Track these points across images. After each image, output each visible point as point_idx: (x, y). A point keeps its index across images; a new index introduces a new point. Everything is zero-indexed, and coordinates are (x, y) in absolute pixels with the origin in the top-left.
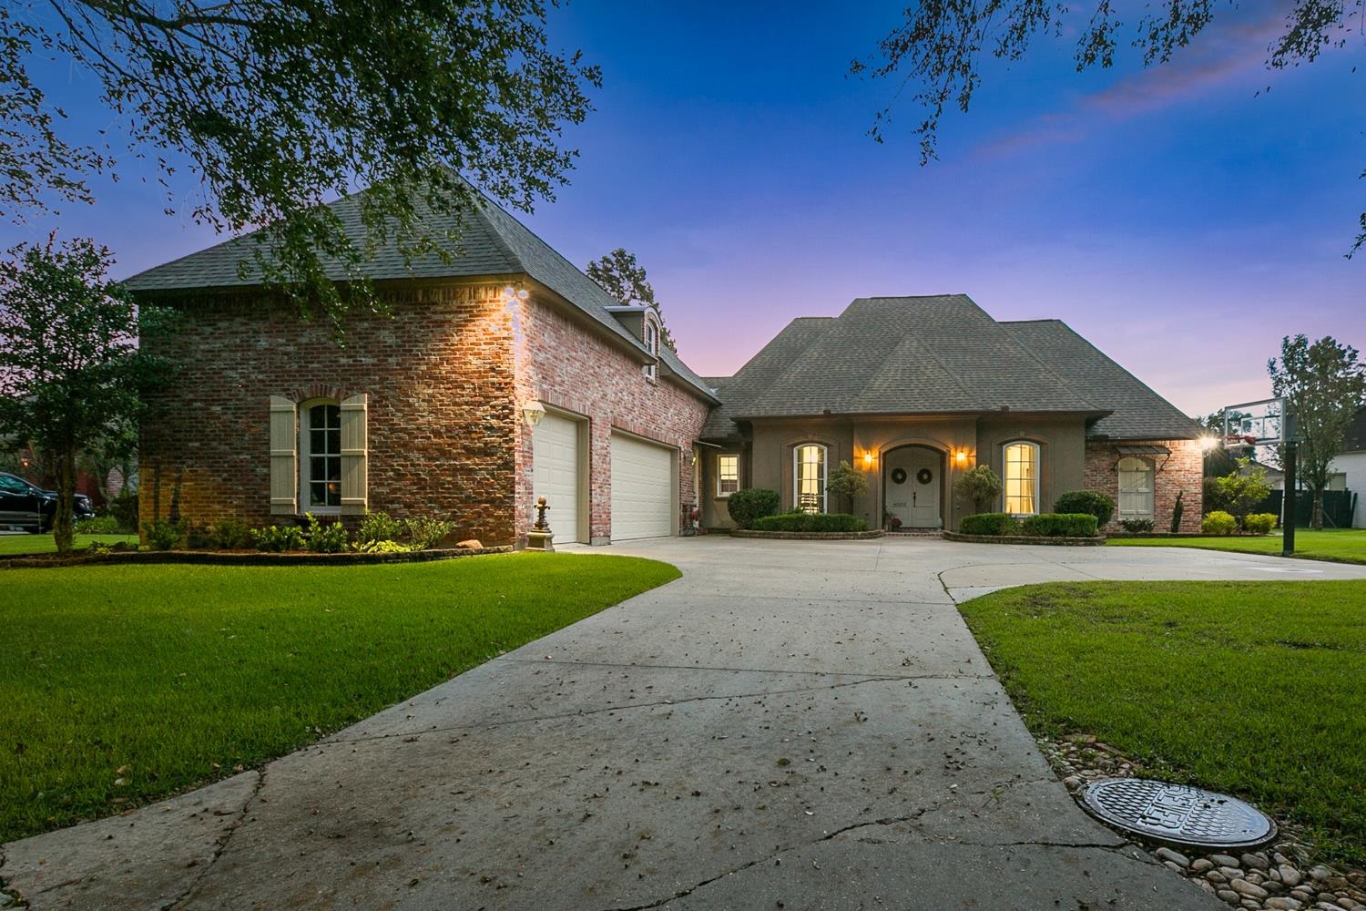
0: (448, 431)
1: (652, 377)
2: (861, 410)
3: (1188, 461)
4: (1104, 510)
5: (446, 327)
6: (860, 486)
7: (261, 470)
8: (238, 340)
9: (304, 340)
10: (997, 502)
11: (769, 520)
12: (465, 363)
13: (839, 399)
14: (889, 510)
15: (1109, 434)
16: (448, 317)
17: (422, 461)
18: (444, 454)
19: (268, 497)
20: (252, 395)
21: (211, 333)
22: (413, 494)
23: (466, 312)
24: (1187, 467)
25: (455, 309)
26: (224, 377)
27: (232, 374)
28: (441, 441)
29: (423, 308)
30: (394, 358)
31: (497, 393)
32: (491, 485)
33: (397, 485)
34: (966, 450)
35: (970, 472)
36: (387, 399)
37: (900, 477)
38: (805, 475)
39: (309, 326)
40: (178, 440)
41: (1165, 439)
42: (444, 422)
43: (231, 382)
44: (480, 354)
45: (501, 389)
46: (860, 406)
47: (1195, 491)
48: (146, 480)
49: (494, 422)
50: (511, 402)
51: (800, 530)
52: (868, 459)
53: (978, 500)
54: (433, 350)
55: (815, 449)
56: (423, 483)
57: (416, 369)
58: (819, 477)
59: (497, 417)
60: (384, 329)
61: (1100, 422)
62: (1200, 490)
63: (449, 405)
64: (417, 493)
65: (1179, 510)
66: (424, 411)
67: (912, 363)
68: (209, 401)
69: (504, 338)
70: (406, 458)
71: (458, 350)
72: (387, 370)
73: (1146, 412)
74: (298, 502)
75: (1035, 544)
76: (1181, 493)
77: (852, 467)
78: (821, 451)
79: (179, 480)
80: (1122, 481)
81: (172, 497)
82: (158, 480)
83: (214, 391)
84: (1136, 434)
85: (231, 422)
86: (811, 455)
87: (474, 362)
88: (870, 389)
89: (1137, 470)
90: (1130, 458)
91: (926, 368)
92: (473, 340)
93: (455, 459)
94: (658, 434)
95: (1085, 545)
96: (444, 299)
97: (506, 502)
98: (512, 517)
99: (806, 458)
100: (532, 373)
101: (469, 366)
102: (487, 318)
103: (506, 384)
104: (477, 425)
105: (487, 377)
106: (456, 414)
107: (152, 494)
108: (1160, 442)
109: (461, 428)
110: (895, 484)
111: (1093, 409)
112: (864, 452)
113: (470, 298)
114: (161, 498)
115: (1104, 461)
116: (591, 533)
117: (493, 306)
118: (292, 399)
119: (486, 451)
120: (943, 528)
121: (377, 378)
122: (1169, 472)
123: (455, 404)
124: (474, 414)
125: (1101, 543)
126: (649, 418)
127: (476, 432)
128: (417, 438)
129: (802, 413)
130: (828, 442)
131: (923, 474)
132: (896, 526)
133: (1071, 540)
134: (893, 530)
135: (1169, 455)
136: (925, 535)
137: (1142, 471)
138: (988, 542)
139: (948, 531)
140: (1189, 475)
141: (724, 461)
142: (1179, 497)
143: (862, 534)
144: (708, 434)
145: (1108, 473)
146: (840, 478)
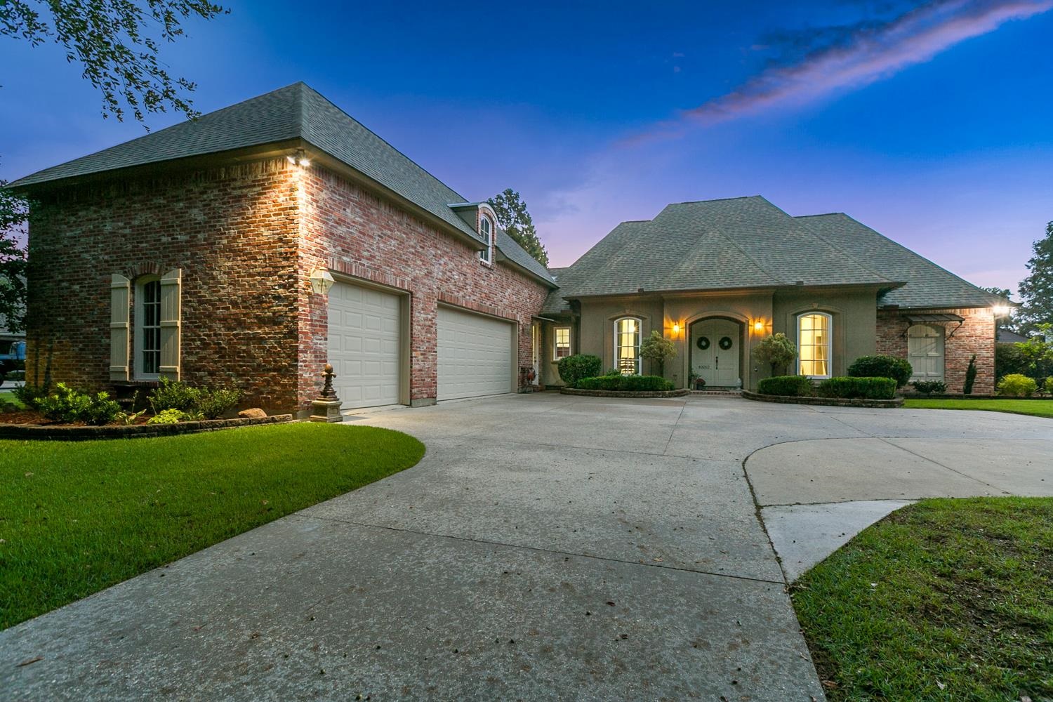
0: (244, 301)
1: (489, 263)
2: (670, 288)
3: (979, 327)
4: (902, 373)
5: (244, 203)
6: (668, 352)
7: (106, 341)
8: (92, 227)
9: (136, 223)
10: (792, 365)
11: (591, 380)
12: (258, 235)
13: (651, 280)
14: (694, 371)
15: (900, 305)
16: (245, 191)
17: (223, 331)
18: (241, 324)
19: (108, 365)
20: (101, 274)
21: (75, 222)
22: (216, 362)
23: (259, 185)
24: (978, 333)
25: (250, 183)
26: (81, 260)
27: (87, 256)
28: (237, 311)
29: (224, 185)
30: (202, 234)
31: (284, 263)
32: (278, 354)
33: (203, 353)
34: (763, 321)
35: (767, 339)
36: (196, 273)
38: (624, 343)
39: (140, 210)
40: (52, 316)
41: (955, 308)
42: (240, 293)
43: (86, 264)
44: (270, 225)
45: (287, 259)
46: (669, 285)
47: (987, 356)
48: (30, 350)
49: (281, 291)
50: (296, 271)
51: (616, 389)
52: (676, 329)
53: (775, 363)
54: (232, 224)
55: (632, 322)
56: (223, 351)
57: (219, 243)
58: (635, 344)
59: (283, 286)
60: (195, 207)
61: (888, 294)
62: (991, 354)
63: (244, 276)
64: (219, 361)
65: (971, 373)
66: (225, 282)
67: (715, 250)
68: (71, 282)
69: (291, 208)
70: (210, 328)
71: (253, 223)
72: (196, 245)
73: (933, 284)
74: (131, 369)
75: (833, 405)
76: (974, 357)
77: (663, 336)
78: (636, 324)
79: (51, 350)
80: (911, 347)
81: (46, 365)
82: (38, 350)
83: (75, 272)
84: (926, 303)
85: (86, 298)
86: (629, 327)
87: (265, 233)
88: (678, 271)
89: (927, 336)
90: (919, 326)
91: (727, 253)
92: (264, 212)
93: (249, 329)
94: (494, 310)
95: (885, 407)
96: (242, 174)
97: (290, 371)
98: (295, 385)
99: (625, 329)
100: (326, 244)
101: (261, 238)
102: (276, 190)
103: (291, 253)
104: (267, 294)
105: (275, 247)
106: (249, 285)
107: (34, 362)
108: (950, 311)
109: (254, 298)
110: (700, 350)
111: (886, 281)
112: (672, 323)
113: (262, 172)
114: (39, 365)
115: (895, 329)
116: (411, 395)
117: (282, 177)
118: (127, 276)
119: (275, 321)
120: (741, 387)
121: (189, 253)
122: (959, 338)
123: (250, 275)
124: (265, 285)
125: (900, 405)
126: (483, 295)
127: (266, 302)
128: (218, 308)
129: (620, 292)
130: (644, 316)
131: (724, 342)
132: (701, 385)
133: (870, 402)
134: (698, 389)
135: (961, 322)
136: (726, 394)
137: (932, 337)
138: (785, 402)
139: (747, 391)
140: (981, 340)
141: (559, 332)
142: (972, 361)
143: (669, 393)
144: (545, 311)
145: (898, 339)
146: (652, 345)
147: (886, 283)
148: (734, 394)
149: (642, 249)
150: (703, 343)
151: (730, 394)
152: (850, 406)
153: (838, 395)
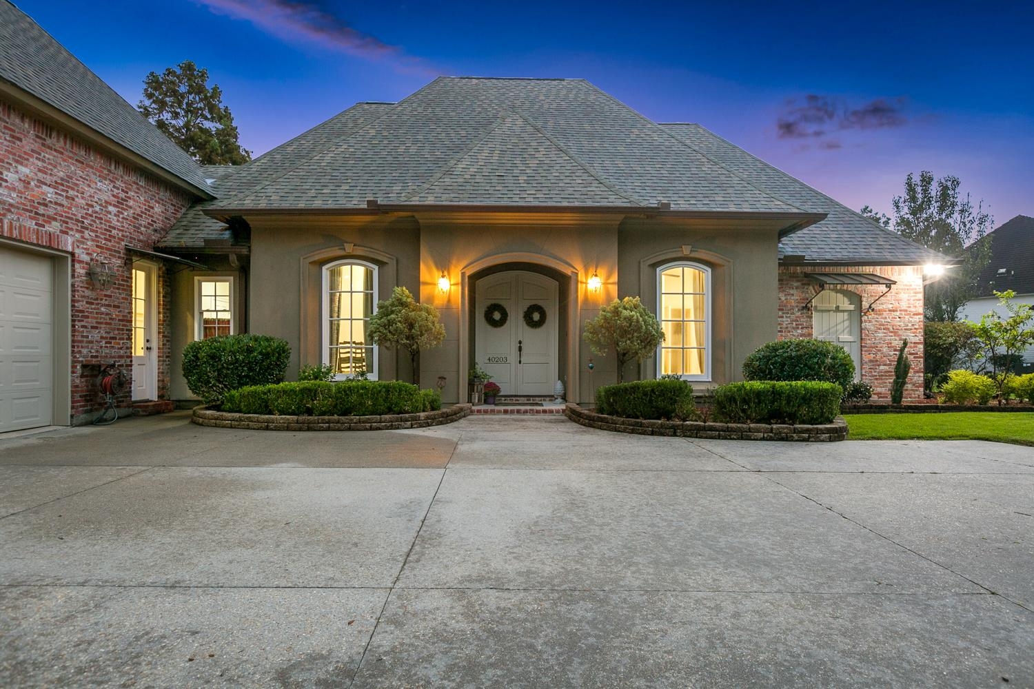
2: (431, 202)
3: (904, 296)
6: (425, 330)
11: (254, 394)
13: (397, 188)
14: (481, 367)
15: (804, 256)
24: (904, 305)
34: (602, 272)
35: (610, 308)
37: (497, 316)
38: (343, 311)
46: (430, 195)
47: (916, 341)
51: (310, 412)
52: (445, 285)
55: (359, 272)
58: (365, 314)
62: (920, 337)
65: (901, 368)
77: (417, 298)
78: (368, 272)
80: (817, 326)
84: (839, 256)
86: (353, 279)
88: (449, 173)
89: (837, 309)
90: (828, 292)
91: (537, 150)
99: (344, 284)
110: (489, 328)
111: (795, 210)
112: (437, 273)
115: (794, 296)
120: (564, 398)
122: (880, 312)
129: (331, 205)
130: (380, 258)
131: (532, 313)
132: (491, 394)
133: (807, 431)
134: (486, 402)
135: (889, 286)
136: (538, 412)
137: (843, 311)
138: (653, 433)
139: (574, 406)
140: (907, 317)
141: (207, 287)
142: (902, 350)
143: (427, 418)
144: (171, 240)
145: (798, 314)
146: (393, 316)
147: (796, 213)
148: (551, 412)
149: (386, 137)
150: (496, 316)
151: (545, 412)
152: (771, 439)
153: (748, 417)
